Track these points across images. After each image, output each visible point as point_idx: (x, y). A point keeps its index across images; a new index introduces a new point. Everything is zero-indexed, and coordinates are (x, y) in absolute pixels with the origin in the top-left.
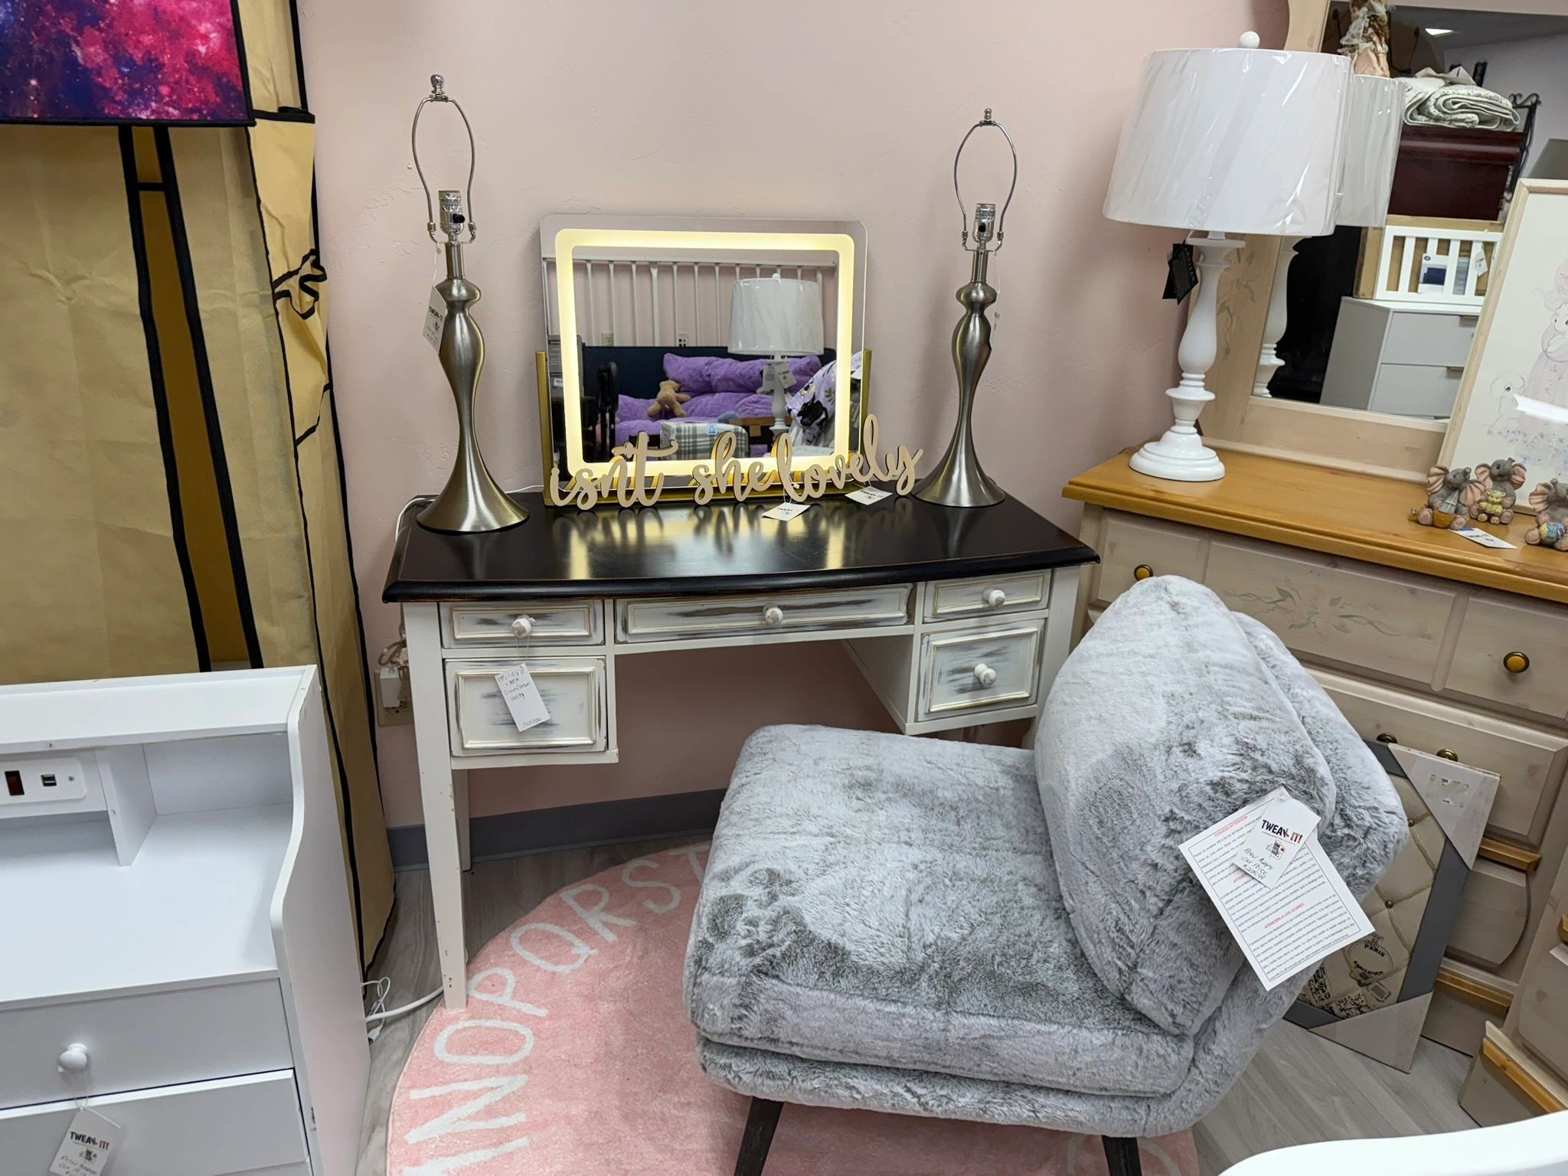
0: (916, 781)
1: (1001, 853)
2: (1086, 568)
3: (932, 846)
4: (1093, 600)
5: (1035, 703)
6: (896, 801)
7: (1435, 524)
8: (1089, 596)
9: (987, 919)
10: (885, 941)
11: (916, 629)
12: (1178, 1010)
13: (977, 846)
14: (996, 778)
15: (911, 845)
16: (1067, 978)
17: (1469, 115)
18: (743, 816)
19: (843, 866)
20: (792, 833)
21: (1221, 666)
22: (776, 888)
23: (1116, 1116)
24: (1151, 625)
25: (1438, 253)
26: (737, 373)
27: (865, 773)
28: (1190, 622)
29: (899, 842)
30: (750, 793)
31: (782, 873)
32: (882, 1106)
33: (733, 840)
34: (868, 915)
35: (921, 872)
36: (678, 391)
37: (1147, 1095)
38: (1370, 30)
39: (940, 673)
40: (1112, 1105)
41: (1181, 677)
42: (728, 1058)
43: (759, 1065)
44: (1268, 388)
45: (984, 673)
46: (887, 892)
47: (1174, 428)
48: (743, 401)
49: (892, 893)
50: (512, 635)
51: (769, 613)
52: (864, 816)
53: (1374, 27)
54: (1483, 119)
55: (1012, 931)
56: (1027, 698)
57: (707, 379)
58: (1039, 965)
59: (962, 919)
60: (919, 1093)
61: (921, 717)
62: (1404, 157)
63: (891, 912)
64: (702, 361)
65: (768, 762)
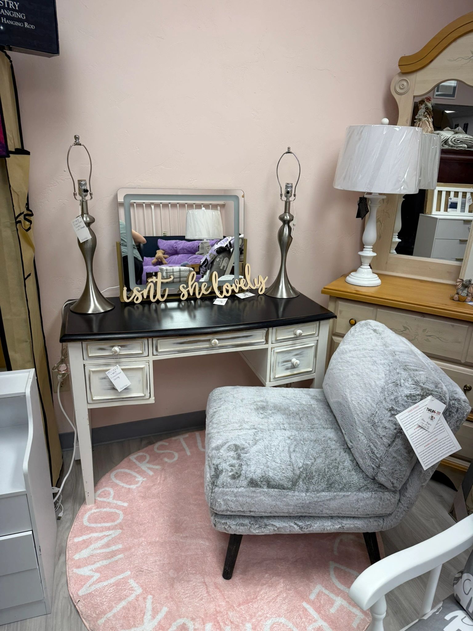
0: (281, 405)
1: (319, 430)
2: (331, 320)
3: (293, 429)
4: (334, 333)
5: (314, 373)
6: (276, 413)
7: (460, 300)
8: (333, 331)
9: (319, 455)
10: (284, 468)
11: (269, 346)
12: (395, 481)
13: (309, 427)
14: (310, 400)
15: (286, 430)
16: (353, 474)
17: (464, 145)
18: (218, 424)
19: (262, 440)
20: (240, 429)
21: (400, 352)
22: (239, 451)
23: (372, 524)
24: (368, 338)
25: (454, 197)
26: (188, 246)
27: (261, 403)
28: (382, 336)
29: (281, 429)
30: (218, 415)
31: (240, 445)
32: (285, 531)
33: (217, 434)
34: (275, 458)
35: (292, 440)
36: (164, 254)
37: (383, 515)
38: (426, 113)
39: (279, 363)
40: (370, 520)
41: (386, 357)
42: (225, 520)
43: (238, 521)
44: (395, 250)
45: (295, 362)
46: (281, 449)
47: (362, 267)
48: (190, 257)
49: (283, 449)
50: (112, 354)
51: (213, 341)
52: (266, 420)
53: (427, 112)
54: (469, 146)
55: (330, 459)
56: (311, 371)
57: (175, 249)
58: (342, 470)
59: (311, 456)
60: (300, 524)
61: (272, 380)
62: (443, 161)
63: (284, 456)
64: (173, 242)
65: (223, 402)
